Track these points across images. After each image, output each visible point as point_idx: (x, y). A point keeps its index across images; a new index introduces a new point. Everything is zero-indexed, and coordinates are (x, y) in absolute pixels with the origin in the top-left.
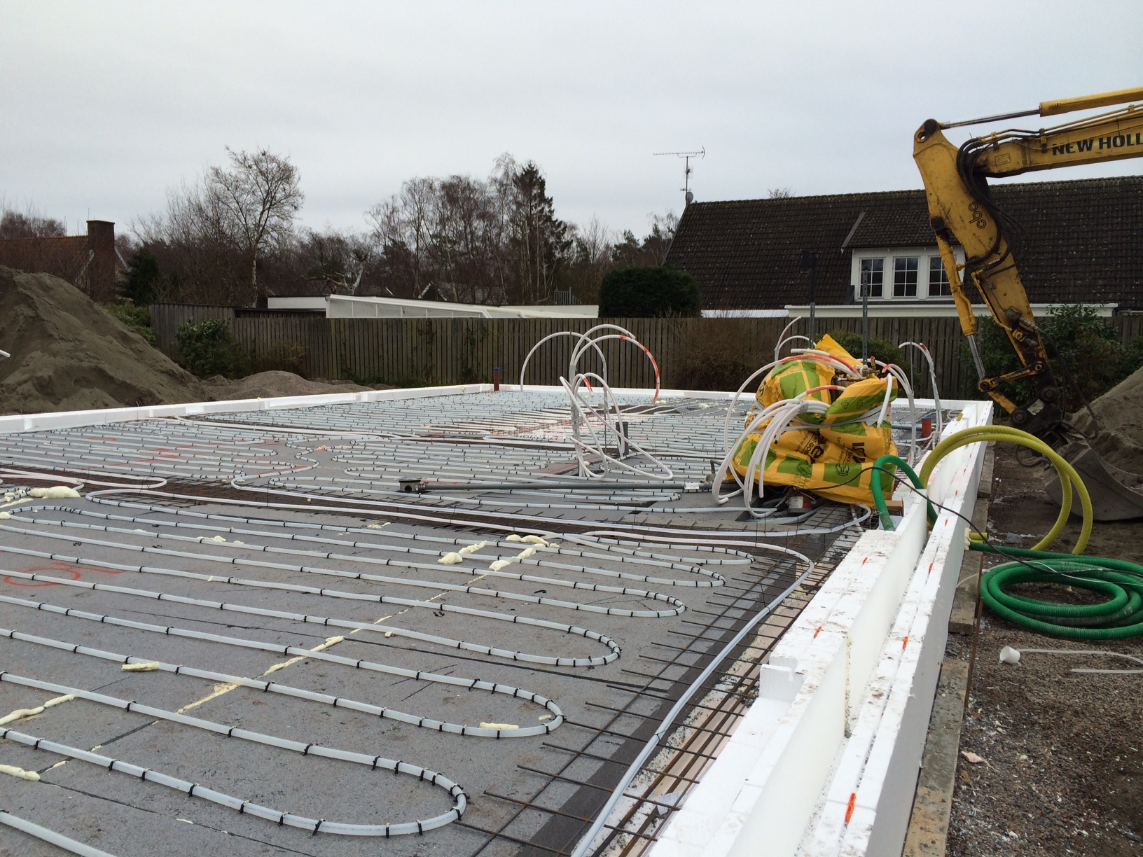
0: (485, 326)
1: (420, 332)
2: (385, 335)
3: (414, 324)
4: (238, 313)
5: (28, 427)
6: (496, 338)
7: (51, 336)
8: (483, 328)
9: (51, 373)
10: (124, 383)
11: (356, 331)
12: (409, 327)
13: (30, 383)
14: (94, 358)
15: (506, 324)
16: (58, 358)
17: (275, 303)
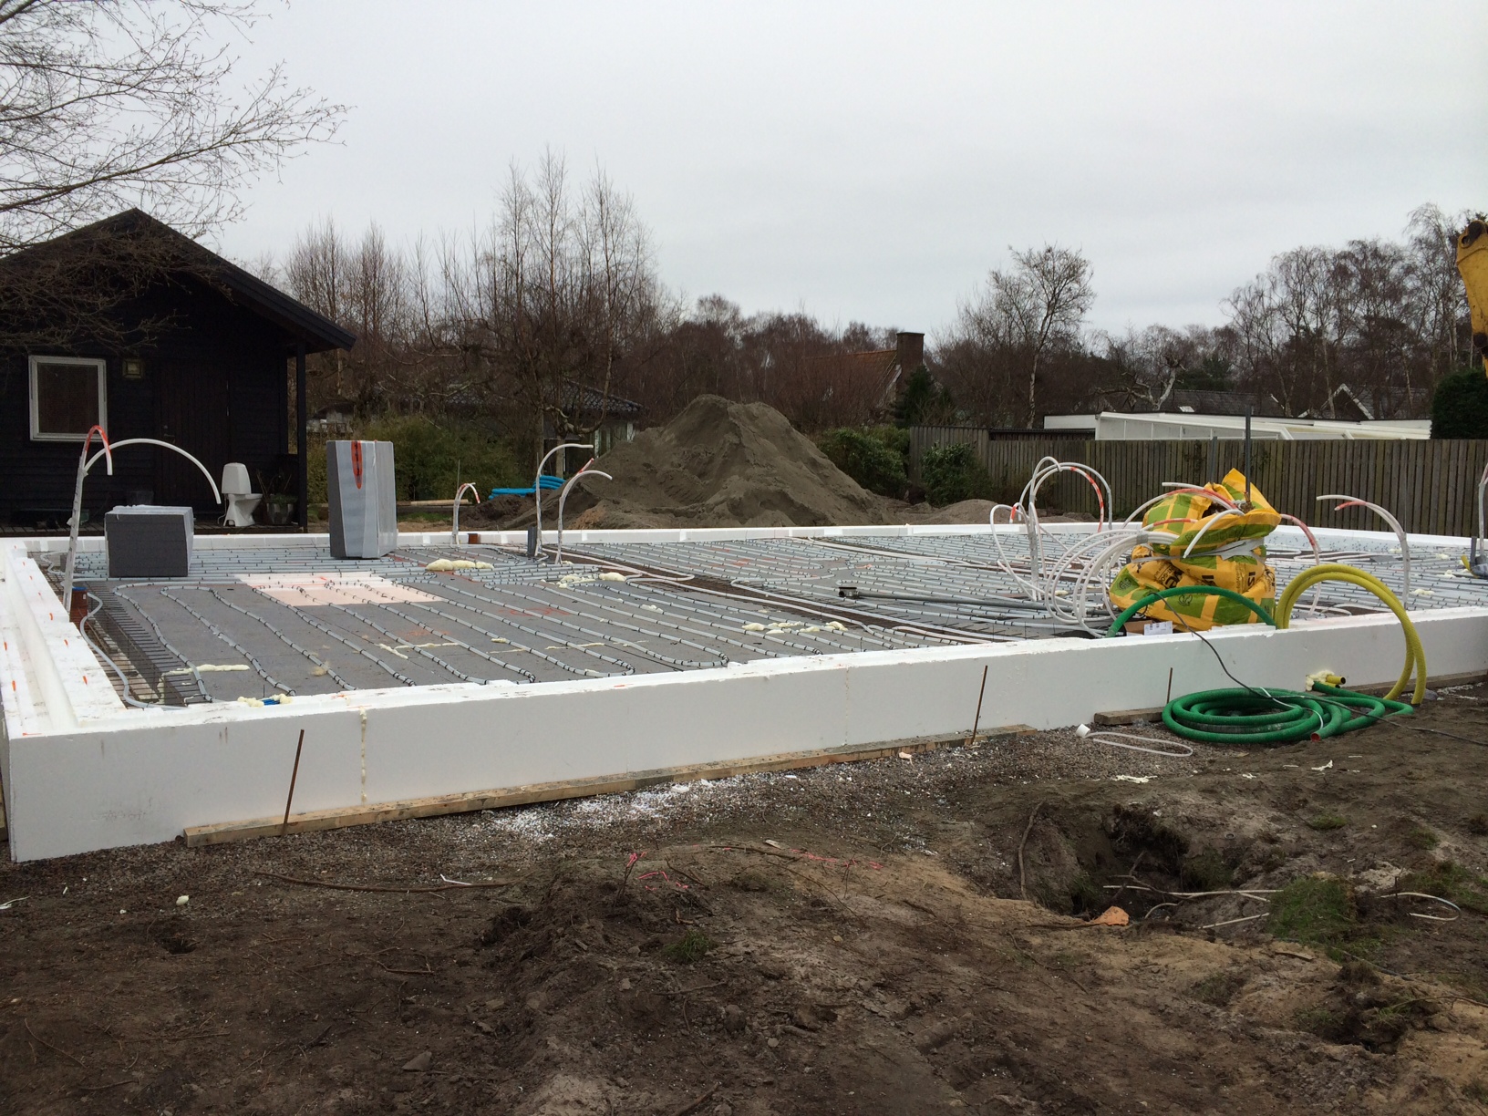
0: (1267, 449)
1: (1186, 457)
2: (1145, 461)
3: (1180, 448)
4: (992, 436)
5: (682, 539)
6: (1279, 465)
7: (748, 461)
8: (1265, 453)
9: (742, 496)
10: (802, 506)
11: (1113, 455)
12: (1174, 449)
13: (725, 504)
14: (780, 482)
15: (1293, 447)
16: (751, 481)
17: (1052, 423)
